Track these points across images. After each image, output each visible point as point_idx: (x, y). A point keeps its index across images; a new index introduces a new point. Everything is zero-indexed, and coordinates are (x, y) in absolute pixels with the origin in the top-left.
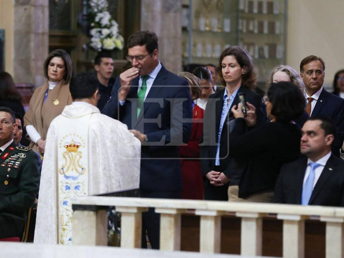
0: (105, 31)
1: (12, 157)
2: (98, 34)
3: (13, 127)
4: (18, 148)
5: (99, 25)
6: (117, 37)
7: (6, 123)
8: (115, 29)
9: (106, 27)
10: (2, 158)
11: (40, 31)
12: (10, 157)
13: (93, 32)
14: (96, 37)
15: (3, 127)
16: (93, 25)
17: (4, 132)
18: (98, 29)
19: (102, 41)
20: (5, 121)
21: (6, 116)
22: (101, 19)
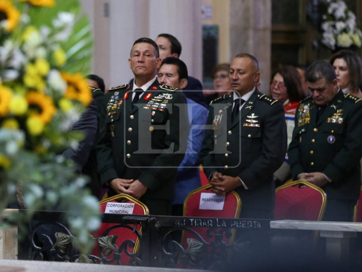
0: (340, 25)
1: (155, 97)
2: (331, 29)
3: (157, 62)
4: (162, 87)
5: (332, 17)
6: (355, 32)
7: (148, 56)
8: (352, 23)
9: (341, 19)
10: (144, 100)
11: (261, 26)
12: (153, 98)
13: (326, 26)
14: (329, 32)
15: (146, 61)
16: (325, 17)
17: (146, 67)
18: (331, 23)
19: (336, 37)
20: (148, 53)
21: (149, 48)
22: (334, 10)
